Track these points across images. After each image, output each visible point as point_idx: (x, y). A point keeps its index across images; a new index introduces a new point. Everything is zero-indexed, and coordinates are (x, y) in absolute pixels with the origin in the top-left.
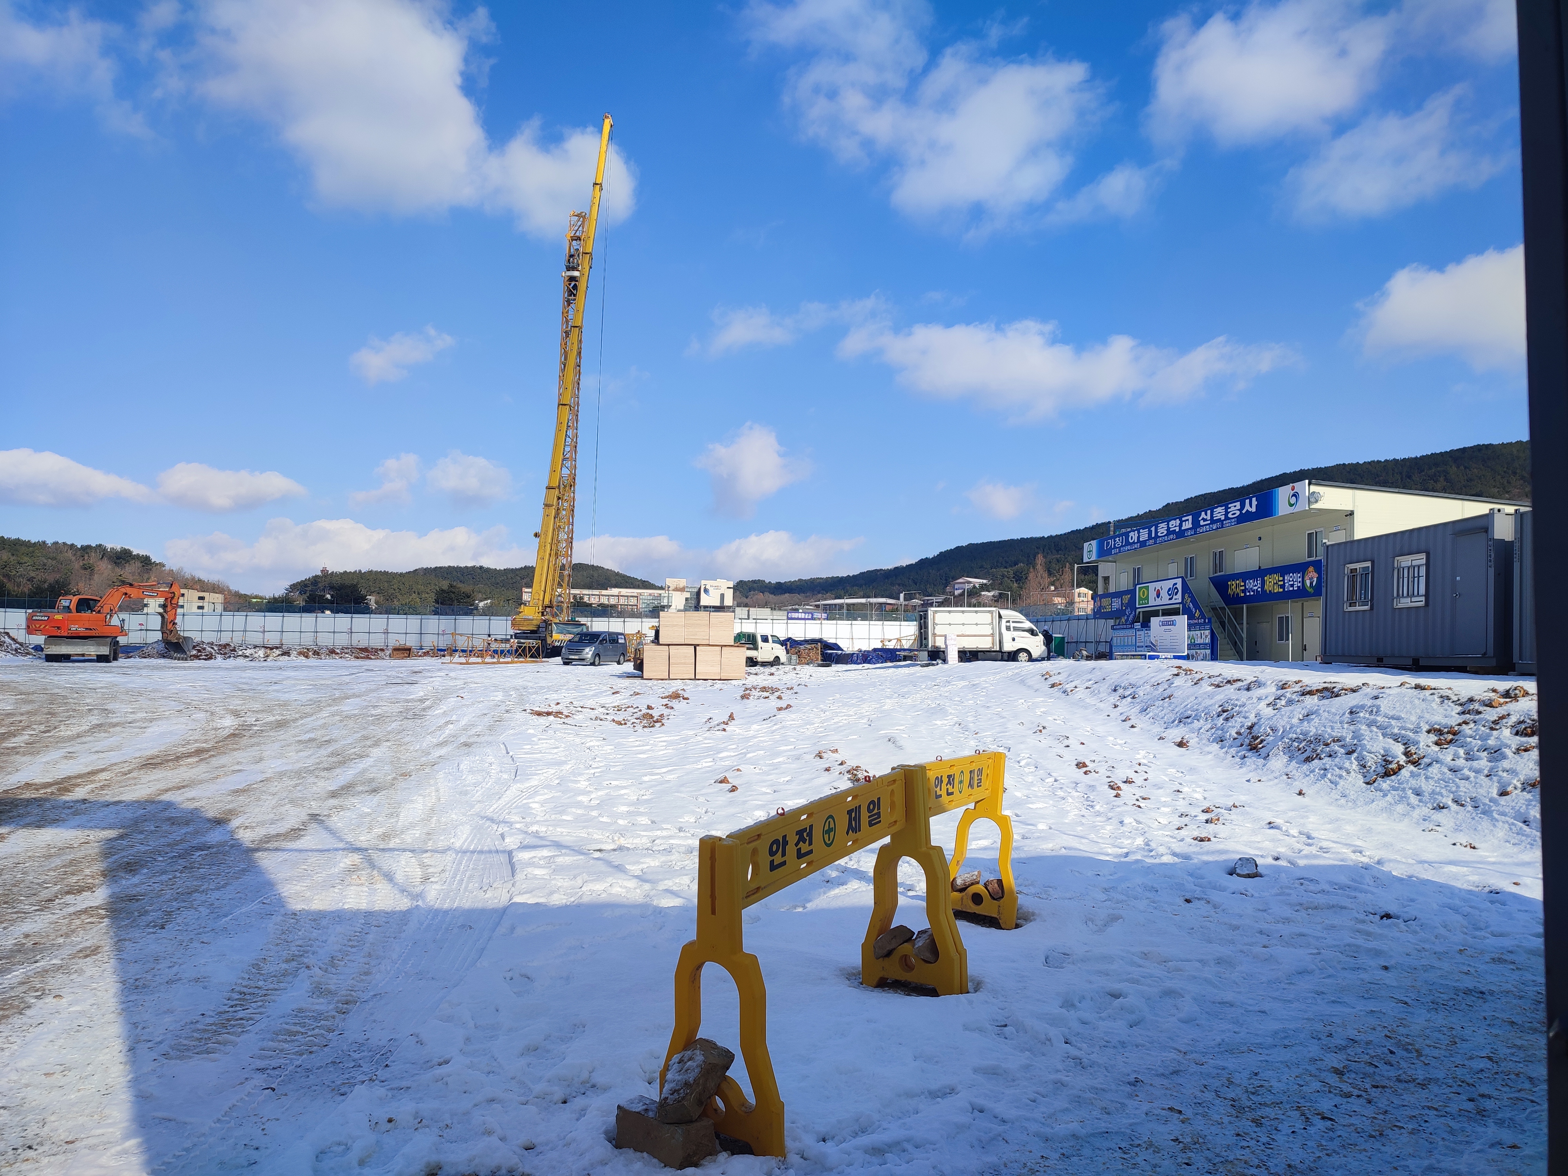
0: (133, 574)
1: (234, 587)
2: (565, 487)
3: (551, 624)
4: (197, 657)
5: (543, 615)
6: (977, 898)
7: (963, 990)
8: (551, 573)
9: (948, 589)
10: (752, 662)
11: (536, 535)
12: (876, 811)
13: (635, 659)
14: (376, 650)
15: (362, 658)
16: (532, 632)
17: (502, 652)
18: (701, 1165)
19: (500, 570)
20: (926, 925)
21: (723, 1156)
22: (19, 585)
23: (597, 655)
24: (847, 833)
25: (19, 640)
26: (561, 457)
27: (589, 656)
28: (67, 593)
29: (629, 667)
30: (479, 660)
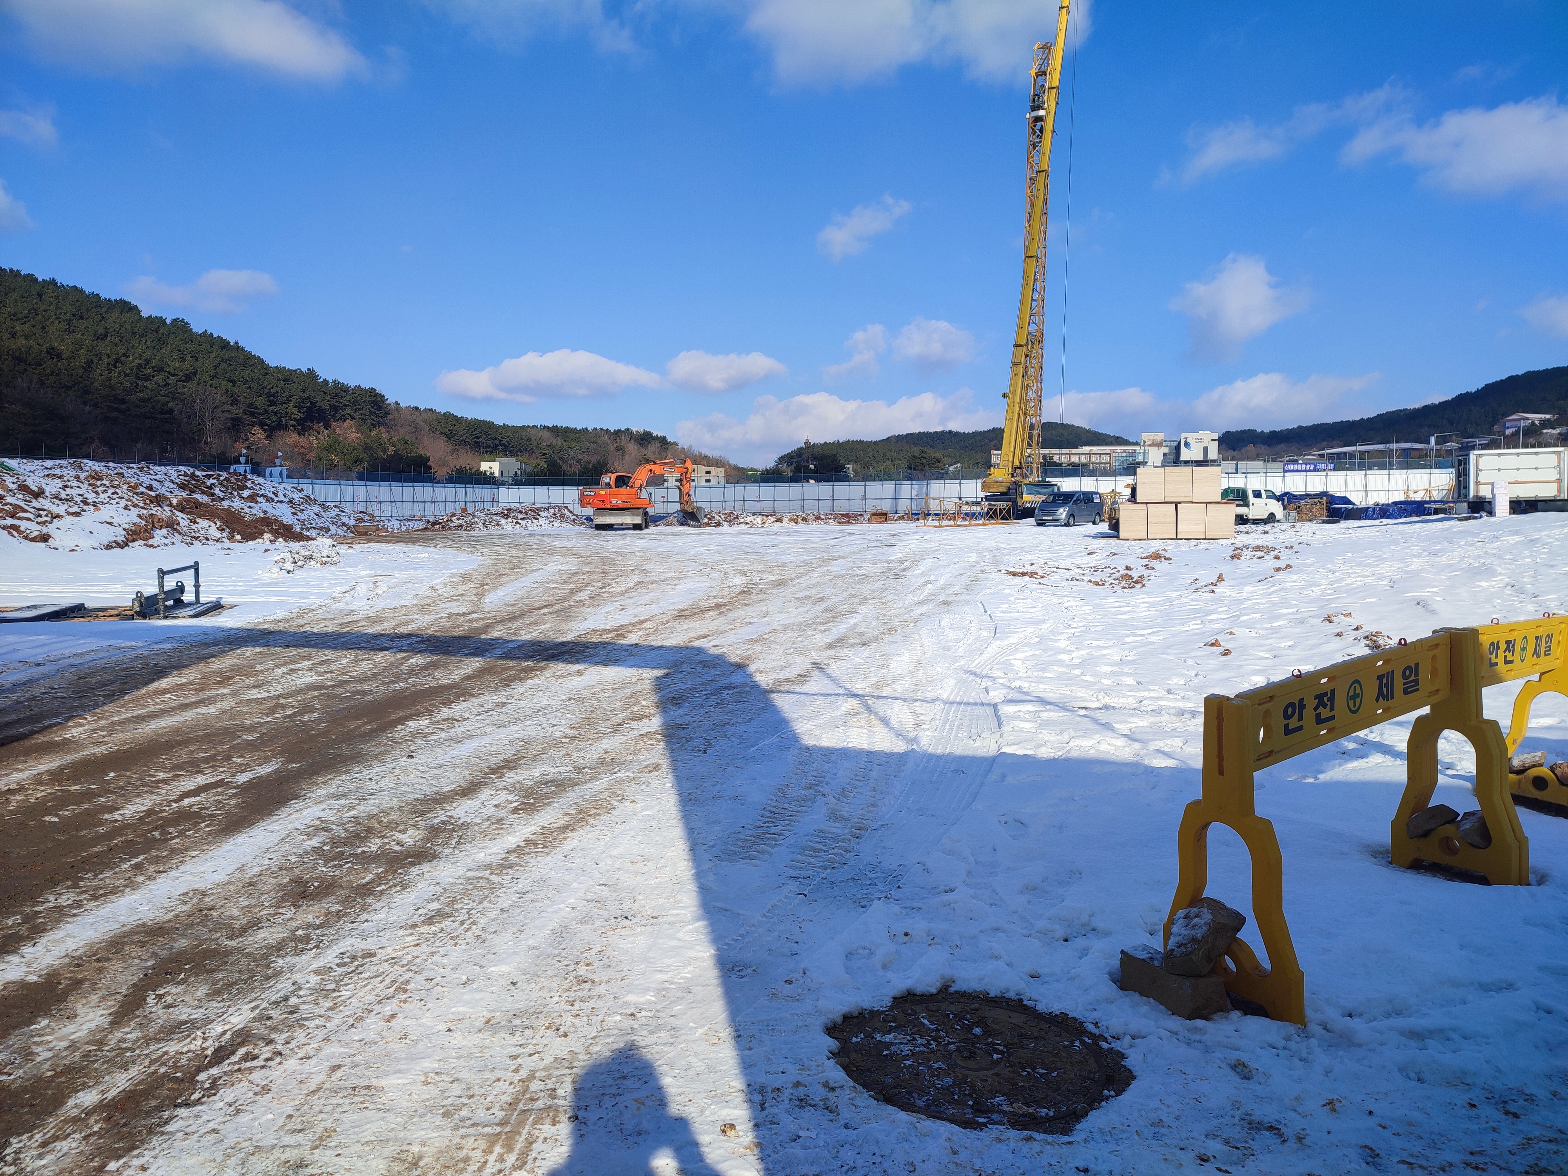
0: (654, 453)
1: (733, 462)
2: (1033, 343)
3: (1021, 486)
4: (708, 524)
5: (1013, 476)
6: (1540, 783)
7: (1522, 880)
8: (1020, 434)
9: (1496, 428)
10: (1241, 520)
11: (1004, 396)
12: (1413, 678)
13: (1110, 519)
14: (856, 516)
15: (844, 523)
16: (1003, 494)
17: (973, 514)
18: (1212, 1019)
19: (969, 434)
20: (1474, 805)
21: (1235, 1015)
22: (571, 467)
23: (1071, 515)
24: (1377, 700)
25: (575, 513)
26: (1029, 312)
27: (1063, 516)
28: (607, 472)
29: (1104, 527)
30: (952, 523)
